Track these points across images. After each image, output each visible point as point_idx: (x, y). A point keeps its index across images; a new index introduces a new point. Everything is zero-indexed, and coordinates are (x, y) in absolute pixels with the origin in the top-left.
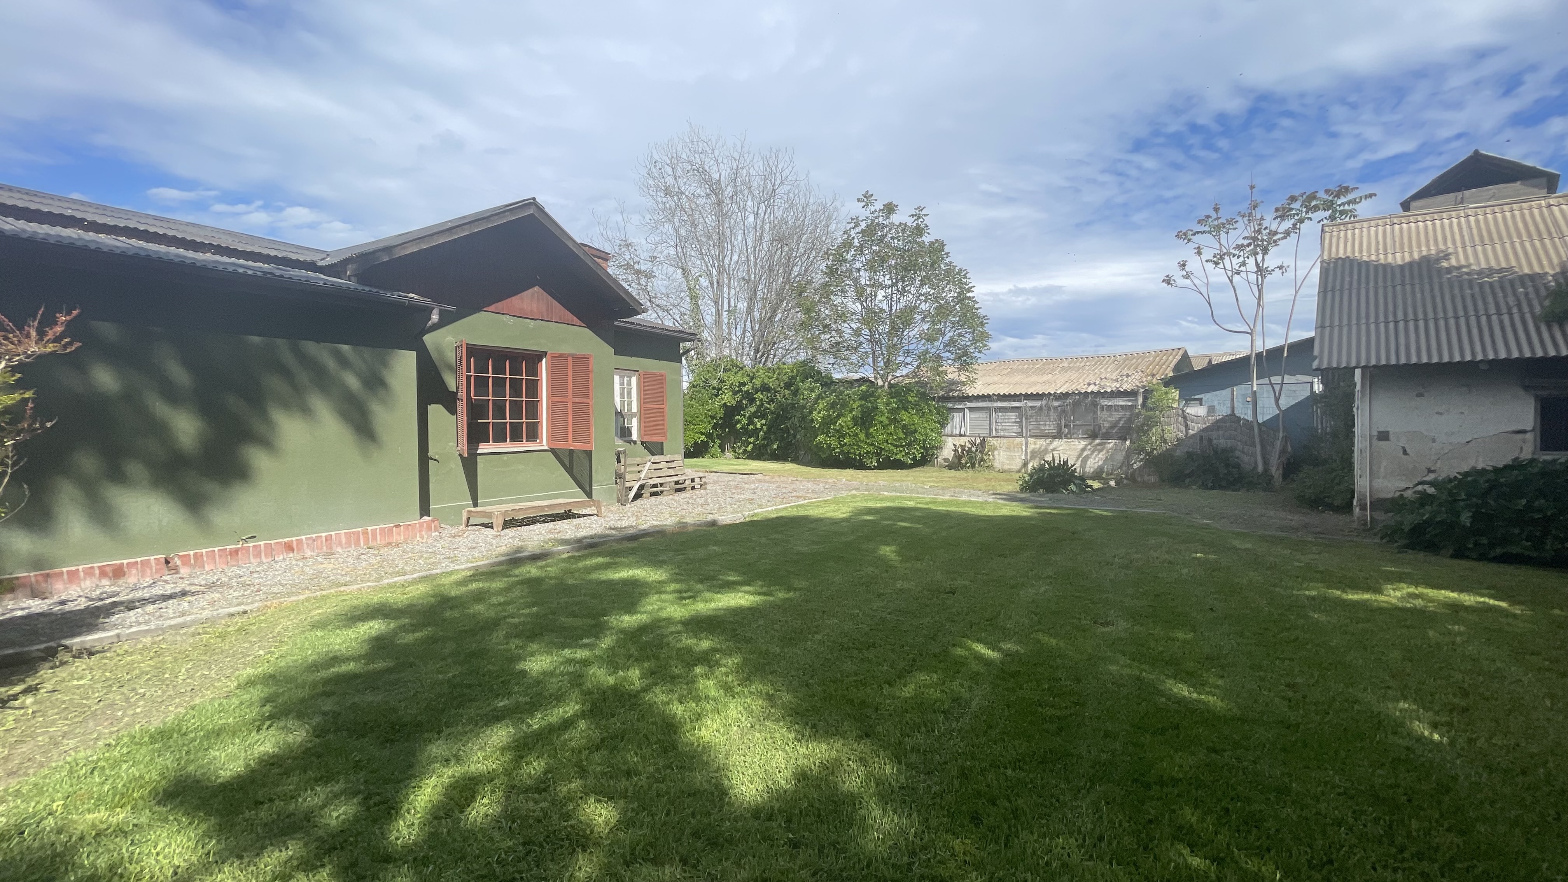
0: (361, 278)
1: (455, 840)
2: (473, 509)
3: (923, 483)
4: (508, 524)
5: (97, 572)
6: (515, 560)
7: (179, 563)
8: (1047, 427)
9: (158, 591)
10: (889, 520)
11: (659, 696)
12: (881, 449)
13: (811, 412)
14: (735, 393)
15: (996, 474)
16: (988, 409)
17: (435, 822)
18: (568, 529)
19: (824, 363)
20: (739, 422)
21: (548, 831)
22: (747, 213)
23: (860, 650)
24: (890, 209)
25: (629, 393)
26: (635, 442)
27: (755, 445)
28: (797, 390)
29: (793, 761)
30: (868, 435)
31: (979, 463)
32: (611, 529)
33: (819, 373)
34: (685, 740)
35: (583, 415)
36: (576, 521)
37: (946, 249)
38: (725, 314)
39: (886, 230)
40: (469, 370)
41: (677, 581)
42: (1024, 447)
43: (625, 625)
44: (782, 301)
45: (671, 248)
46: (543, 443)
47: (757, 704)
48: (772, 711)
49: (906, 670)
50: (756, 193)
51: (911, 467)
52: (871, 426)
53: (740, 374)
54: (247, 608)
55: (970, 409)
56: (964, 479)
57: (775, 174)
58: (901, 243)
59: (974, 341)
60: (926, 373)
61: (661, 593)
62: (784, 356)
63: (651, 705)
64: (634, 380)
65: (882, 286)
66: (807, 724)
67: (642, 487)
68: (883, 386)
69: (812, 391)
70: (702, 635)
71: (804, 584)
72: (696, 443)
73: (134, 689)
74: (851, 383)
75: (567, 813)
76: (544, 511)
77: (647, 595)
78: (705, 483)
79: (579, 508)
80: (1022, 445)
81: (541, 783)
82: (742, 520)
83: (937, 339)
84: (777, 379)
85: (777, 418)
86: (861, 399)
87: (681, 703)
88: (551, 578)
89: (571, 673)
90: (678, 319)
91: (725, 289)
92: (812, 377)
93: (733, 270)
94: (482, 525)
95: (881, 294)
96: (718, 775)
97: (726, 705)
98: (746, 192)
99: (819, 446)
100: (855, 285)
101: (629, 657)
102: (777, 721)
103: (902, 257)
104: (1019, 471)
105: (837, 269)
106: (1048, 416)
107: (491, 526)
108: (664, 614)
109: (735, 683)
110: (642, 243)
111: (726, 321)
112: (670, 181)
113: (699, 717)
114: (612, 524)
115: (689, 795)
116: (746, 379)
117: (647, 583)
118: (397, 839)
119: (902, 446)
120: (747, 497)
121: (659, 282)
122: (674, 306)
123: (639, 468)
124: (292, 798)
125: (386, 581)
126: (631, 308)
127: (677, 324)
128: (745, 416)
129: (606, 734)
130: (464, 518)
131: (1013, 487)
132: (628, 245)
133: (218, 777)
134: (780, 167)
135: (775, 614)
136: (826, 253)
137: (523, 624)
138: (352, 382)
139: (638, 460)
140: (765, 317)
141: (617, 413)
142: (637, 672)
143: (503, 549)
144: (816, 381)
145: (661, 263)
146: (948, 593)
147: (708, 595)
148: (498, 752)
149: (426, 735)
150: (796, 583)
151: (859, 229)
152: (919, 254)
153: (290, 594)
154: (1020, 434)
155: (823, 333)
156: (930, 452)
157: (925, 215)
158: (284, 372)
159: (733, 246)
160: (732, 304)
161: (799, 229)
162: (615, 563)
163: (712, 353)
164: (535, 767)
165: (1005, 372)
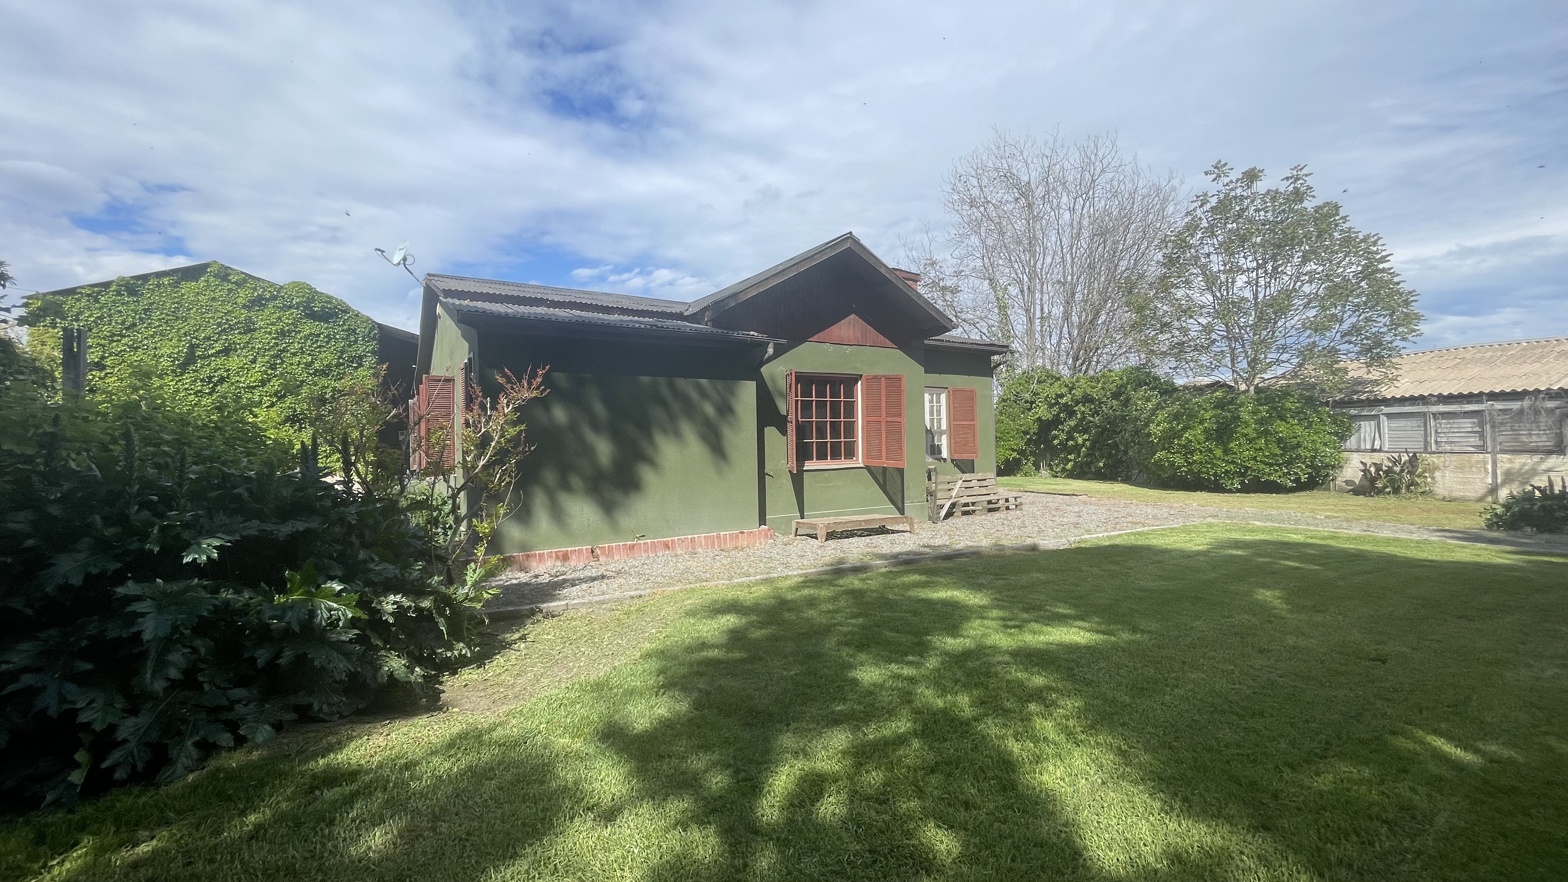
0: (715, 322)
1: (809, 830)
2: (800, 521)
3: (1313, 511)
4: (831, 536)
5: (554, 556)
6: (838, 571)
7: (599, 553)
8: (1534, 438)
9: (588, 573)
10: (1265, 557)
11: (991, 728)
12: (1247, 468)
13: (1147, 425)
14: (1051, 406)
15: (1438, 503)
16: (1423, 415)
17: (792, 809)
18: (884, 544)
19: (1163, 369)
20: (1056, 437)
21: (892, 845)
22: (1061, 211)
23: (1241, 717)
24: (1252, 176)
25: (939, 412)
26: (945, 460)
27: (1075, 462)
28: (1128, 400)
29: (1161, 836)
30: (1226, 451)
31: (1408, 487)
32: (924, 546)
33: (1156, 379)
34: (1025, 782)
35: (895, 433)
36: (890, 537)
37: (1342, 212)
38: (1038, 322)
39: (1246, 202)
40: (797, 396)
41: (998, 607)
42: (1489, 467)
43: (948, 647)
44: (1106, 302)
45: (978, 260)
46: (859, 460)
47: (1109, 759)
48: (1128, 769)
49: (1316, 755)
50: (1072, 188)
51: (1292, 490)
52: (1230, 439)
53: (1056, 384)
54: (642, 593)
55: (1389, 416)
56: (1382, 509)
57: (1094, 163)
58: (1269, 215)
59: (1394, 325)
60: (1310, 371)
61: (983, 618)
62: (1109, 363)
63: (983, 737)
64: (943, 397)
65: (1241, 270)
66: (1177, 796)
67: (953, 505)
68: (1247, 391)
69: (1148, 400)
70: (1034, 670)
71: (1154, 626)
72: (1007, 460)
73: (578, 647)
74: (1200, 390)
75: (908, 831)
76: (861, 525)
77: (968, 619)
78: (1021, 504)
79: (893, 524)
80: (1485, 463)
81: (881, 794)
82: (1066, 546)
83: (1329, 329)
84: (1103, 388)
85: (1102, 433)
86: (1215, 407)
87: (1017, 740)
88: (872, 591)
89: (899, 689)
90: (986, 332)
91: (1038, 295)
92: (1146, 384)
93: (1047, 274)
94: (808, 535)
95: (1241, 280)
96: (1067, 830)
97: (1070, 753)
98: (1060, 189)
99: (1159, 465)
100: (1204, 274)
101: (957, 681)
102: (1135, 783)
103: (1272, 231)
104: (1481, 499)
105: (1179, 257)
106: (1536, 422)
107: (814, 537)
108: (989, 642)
109: (1078, 729)
110: (947, 259)
111: (1039, 328)
112: (975, 192)
113: (1038, 759)
114: (925, 541)
115: (1035, 845)
116: (1064, 390)
117: (967, 606)
118: (763, 816)
119: (1278, 465)
120: (1071, 520)
121: (965, 296)
122: (981, 318)
123: (950, 486)
124: (683, 758)
125: (736, 581)
126: (942, 325)
127: (984, 337)
128: (1063, 431)
129: (939, 758)
130: (794, 529)
131: (1477, 523)
132: (933, 264)
133: (634, 728)
134: (1100, 154)
135: (1120, 658)
136: (1163, 241)
137: (852, 633)
138: (709, 410)
139: (948, 478)
140: (1086, 320)
141: (927, 430)
142: (967, 699)
143: (827, 559)
144: (1153, 389)
145: (967, 276)
146: (1373, 660)
147: (1036, 626)
148: (840, 755)
149: (778, 726)
150: (1143, 625)
151: (1207, 207)
152: (1299, 224)
153: (669, 585)
154: (1482, 449)
155: (1161, 333)
156: (1323, 472)
157: (1306, 175)
158: (662, 402)
159: (1045, 248)
160: (1046, 310)
161: (1126, 219)
162: (933, 582)
163: (1024, 365)
164: (874, 778)
165: (1451, 364)
